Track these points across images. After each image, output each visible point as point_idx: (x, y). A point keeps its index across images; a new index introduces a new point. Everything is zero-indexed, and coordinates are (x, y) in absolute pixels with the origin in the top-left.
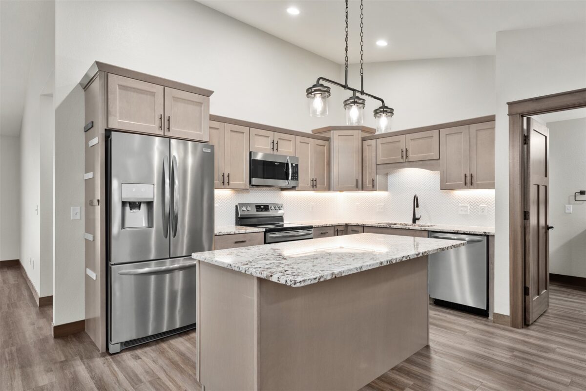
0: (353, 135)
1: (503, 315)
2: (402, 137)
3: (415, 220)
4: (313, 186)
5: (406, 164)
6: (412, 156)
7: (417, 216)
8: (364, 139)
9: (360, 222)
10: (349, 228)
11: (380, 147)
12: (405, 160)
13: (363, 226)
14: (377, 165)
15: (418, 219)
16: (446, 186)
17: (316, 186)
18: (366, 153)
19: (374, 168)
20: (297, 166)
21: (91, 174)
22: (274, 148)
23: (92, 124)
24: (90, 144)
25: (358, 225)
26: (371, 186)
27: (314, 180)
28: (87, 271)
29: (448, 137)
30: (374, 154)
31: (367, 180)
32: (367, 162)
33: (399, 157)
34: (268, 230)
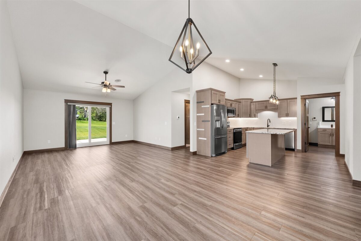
1: (300, 150)
2: (265, 102)
3: (268, 126)
6: (268, 108)
8: (251, 102)
9: (252, 127)
10: (248, 129)
11: (257, 105)
12: (266, 109)
13: (253, 128)
14: (256, 110)
15: (269, 126)
16: (280, 116)
18: (252, 106)
19: (255, 111)
20: (235, 111)
21: (203, 114)
22: (231, 106)
23: (203, 102)
24: (202, 107)
25: (252, 128)
26: (254, 116)
27: (238, 115)
28: (200, 138)
29: (280, 103)
30: (255, 107)
31: (252, 115)
32: (252, 109)
33: (264, 108)
34: (234, 129)
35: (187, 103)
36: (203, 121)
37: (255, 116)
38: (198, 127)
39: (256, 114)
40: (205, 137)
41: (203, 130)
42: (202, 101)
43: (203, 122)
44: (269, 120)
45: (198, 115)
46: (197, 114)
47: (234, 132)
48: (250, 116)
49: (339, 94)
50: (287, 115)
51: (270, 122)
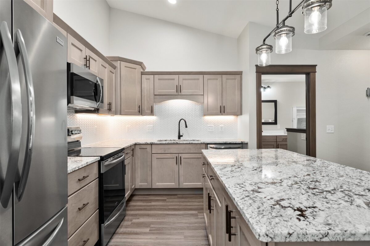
2: (177, 76)
3: (180, 137)
4: (109, 109)
5: (179, 96)
6: (184, 92)
7: (181, 134)
8: (142, 72)
10: (138, 147)
11: (157, 81)
12: (178, 93)
14: (155, 95)
15: (182, 136)
16: (207, 112)
17: (111, 109)
18: (145, 85)
19: (152, 97)
20: (102, 87)
22: (87, 66)
25: (147, 144)
26: (149, 111)
27: (110, 104)
29: (209, 81)
30: (152, 87)
31: (146, 107)
32: (145, 93)
33: (174, 91)
34: (103, 159)
37: (152, 113)
39: (155, 106)
44: (182, 122)
47: (102, 172)
48: (139, 111)
49: (315, 70)
50: (222, 111)
51: (186, 127)
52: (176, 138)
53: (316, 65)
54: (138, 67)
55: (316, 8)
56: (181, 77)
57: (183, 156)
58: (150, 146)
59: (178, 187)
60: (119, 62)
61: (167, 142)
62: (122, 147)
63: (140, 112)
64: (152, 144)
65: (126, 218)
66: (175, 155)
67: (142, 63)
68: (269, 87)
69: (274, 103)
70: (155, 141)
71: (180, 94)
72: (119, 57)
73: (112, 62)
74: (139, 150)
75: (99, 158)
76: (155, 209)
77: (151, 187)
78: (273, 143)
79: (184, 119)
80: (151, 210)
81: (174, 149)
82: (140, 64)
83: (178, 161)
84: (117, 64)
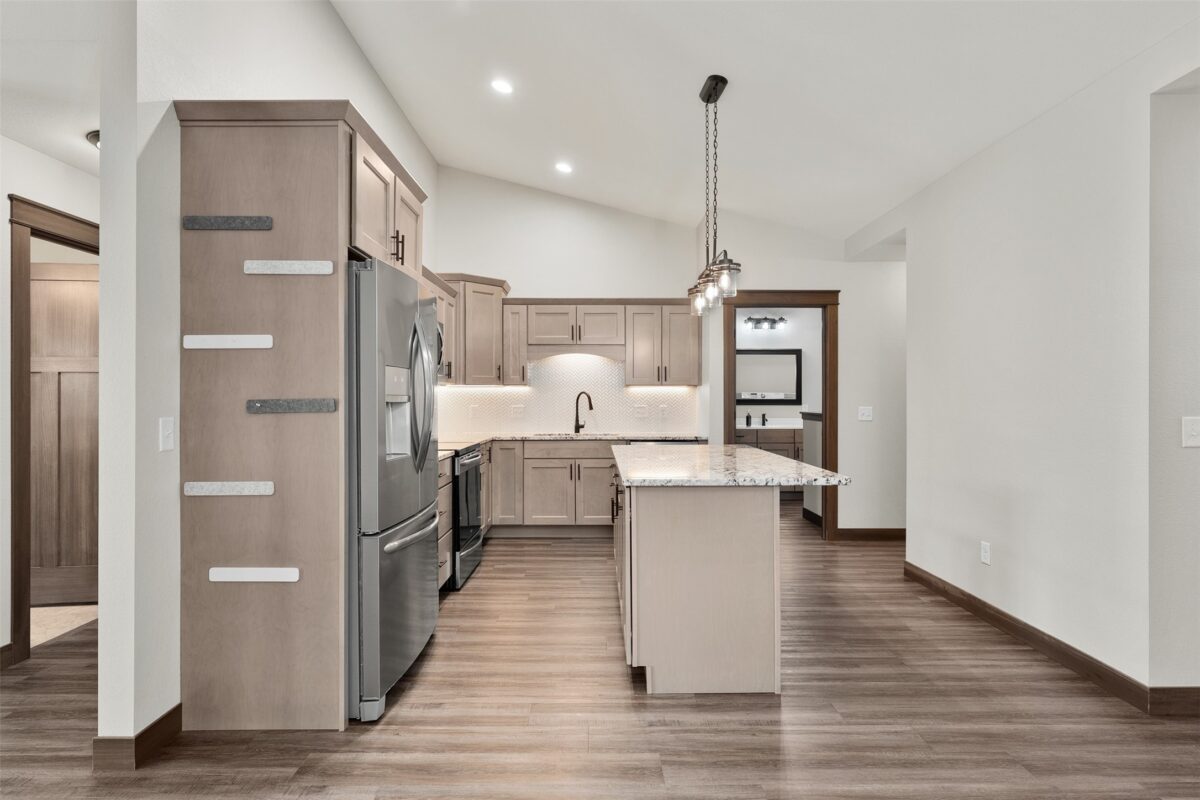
0: (492, 294)
2: (573, 307)
3: (578, 428)
4: (448, 375)
5: (577, 347)
6: (587, 338)
7: (581, 423)
8: (504, 301)
9: (518, 436)
10: (497, 445)
11: (534, 318)
12: (575, 340)
14: (529, 344)
15: (583, 427)
16: (631, 379)
17: (450, 375)
18: (510, 324)
19: (524, 348)
21: (265, 341)
23: (263, 224)
24: (252, 266)
25: (514, 440)
26: (518, 377)
27: (449, 366)
28: (217, 574)
29: (636, 317)
30: (523, 328)
31: (511, 369)
32: (510, 340)
33: (566, 337)
34: (457, 454)
35: (37, 233)
36: (255, 407)
37: (523, 380)
38: (194, 464)
39: (529, 367)
40: (278, 559)
41: (266, 488)
42: (254, 212)
43: (258, 411)
45: (193, 342)
46: (185, 330)
47: (457, 474)
48: (499, 377)
49: (837, 299)
50: (662, 376)
51: (591, 408)
52: (571, 431)
53: (839, 291)
54: (498, 289)
55: (725, 272)
56: (581, 308)
57: (584, 464)
58: (520, 444)
59: (573, 523)
60: (462, 283)
61: (552, 438)
62: (476, 442)
63: (501, 378)
64: (523, 441)
65: (483, 563)
66: (567, 463)
67: (504, 282)
68: (782, 319)
69: (794, 356)
70: (530, 434)
71: (579, 342)
72: (462, 275)
73: (450, 285)
74: (500, 452)
75: (453, 453)
76: (531, 555)
77: (521, 523)
78: (786, 446)
79: (587, 392)
80: (524, 555)
81: (565, 451)
82: (500, 284)
83: (575, 473)
84: (458, 287)
